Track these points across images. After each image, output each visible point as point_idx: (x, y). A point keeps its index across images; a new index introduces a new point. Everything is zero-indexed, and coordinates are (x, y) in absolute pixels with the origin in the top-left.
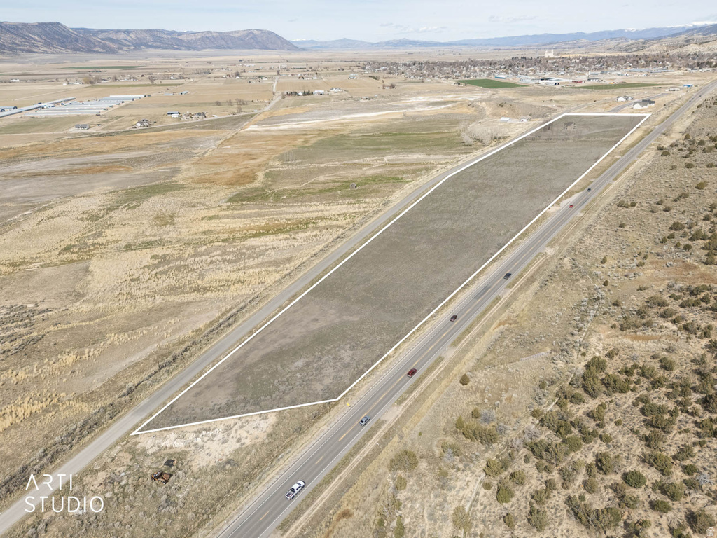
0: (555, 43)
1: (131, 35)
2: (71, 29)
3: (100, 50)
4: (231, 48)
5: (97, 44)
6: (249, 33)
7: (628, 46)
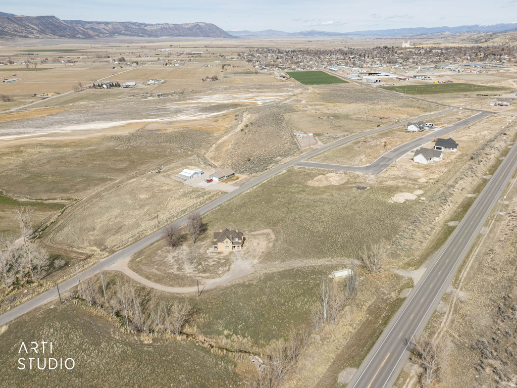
0: (424, 35)
1: (109, 26)
2: (63, 21)
3: (81, 36)
4: (182, 36)
5: (80, 32)
6: (196, 25)
7: (478, 38)
